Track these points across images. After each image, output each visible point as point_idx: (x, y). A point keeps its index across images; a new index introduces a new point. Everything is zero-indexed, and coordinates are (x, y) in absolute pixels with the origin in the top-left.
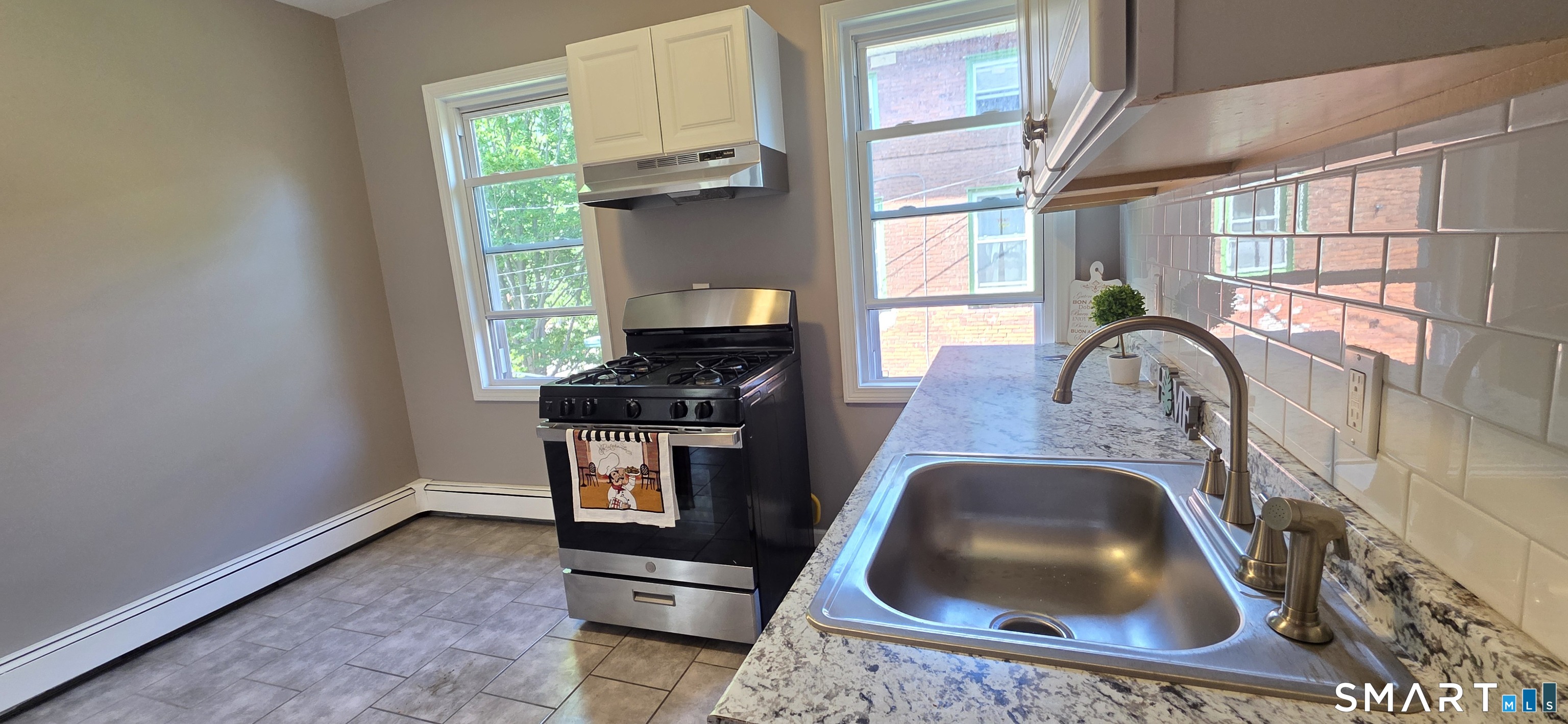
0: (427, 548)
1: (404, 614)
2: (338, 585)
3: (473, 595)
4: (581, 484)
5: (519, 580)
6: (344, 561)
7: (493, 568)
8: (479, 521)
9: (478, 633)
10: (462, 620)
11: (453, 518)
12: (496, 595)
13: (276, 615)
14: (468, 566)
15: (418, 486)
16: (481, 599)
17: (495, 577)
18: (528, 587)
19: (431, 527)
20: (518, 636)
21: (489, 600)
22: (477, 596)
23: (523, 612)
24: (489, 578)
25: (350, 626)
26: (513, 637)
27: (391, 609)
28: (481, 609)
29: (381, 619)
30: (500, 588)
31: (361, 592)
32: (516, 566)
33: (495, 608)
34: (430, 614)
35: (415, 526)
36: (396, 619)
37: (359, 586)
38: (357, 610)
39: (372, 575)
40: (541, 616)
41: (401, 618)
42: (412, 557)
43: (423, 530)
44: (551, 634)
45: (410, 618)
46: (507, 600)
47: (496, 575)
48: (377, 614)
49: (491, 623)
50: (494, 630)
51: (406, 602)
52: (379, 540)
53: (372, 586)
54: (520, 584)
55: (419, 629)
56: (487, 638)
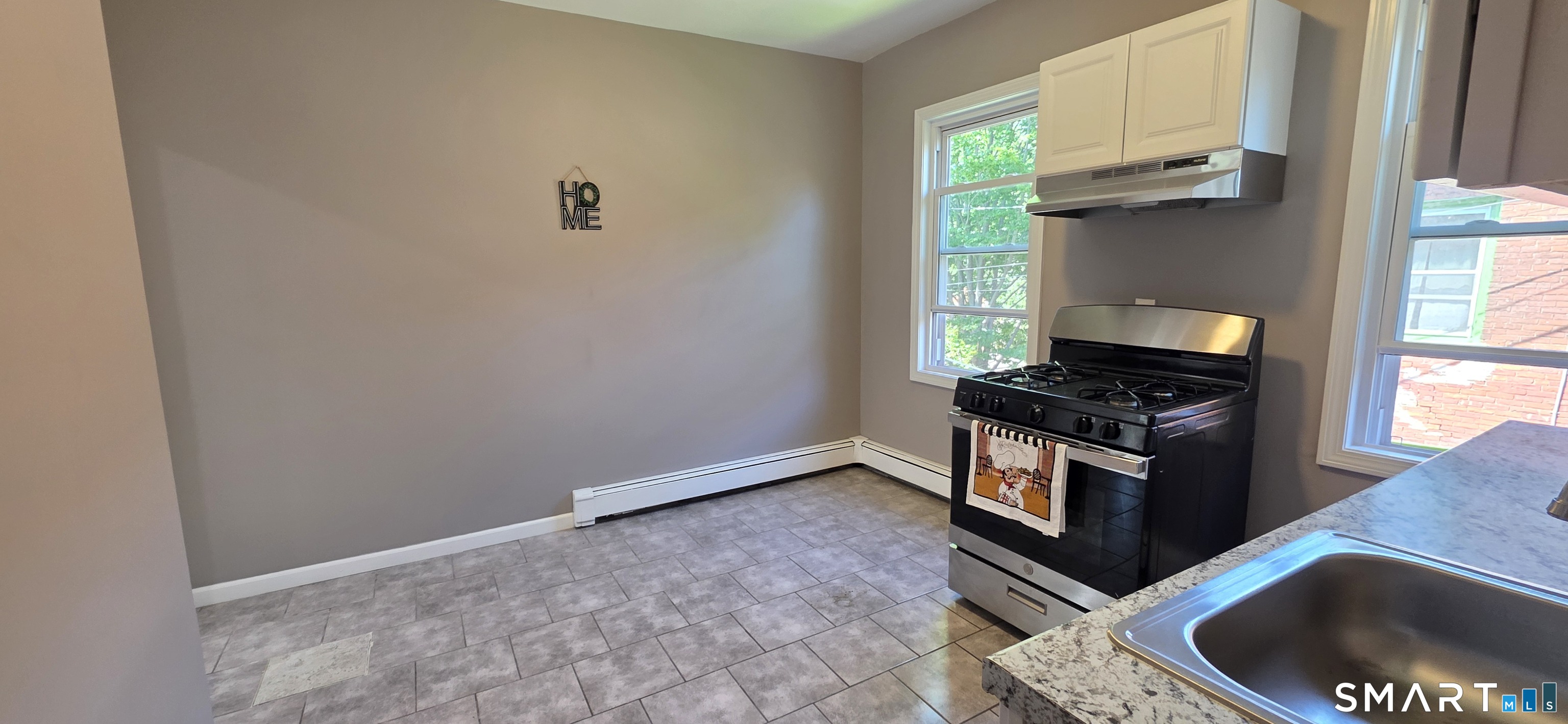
0: (855, 492)
1: (829, 536)
2: (793, 499)
3: (879, 540)
4: (978, 472)
5: (916, 541)
6: (799, 483)
7: (898, 524)
8: (895, 483)
9: (876, 571)
10: (867, 557)
11: (878, 474)
12: (896, 547)
13: (755, 506)
14: (881, 516)
15: (858, 441)
16: (885, 546)
17: (899, 532)
18: (922, 550)
19: (861, 476)
20: (905, 586)
21: (890, 549)
22: (882, 542)
23: (912, 568)
24: (894, 532)
25: (794, 531)
26: (900, 585)
27: (821, 529)
28: (882, 554)
29: (814, 534)
30: (900, 542)
31: (806, 509)
32: (917, 529)
33: (893, 557)
34: (846, 543)
35: (850, 472)
36: (824, 538)
37: (805, 504)
38: (801, 521)
39: (815, 500)
40: (926, 577)
41: (826, 538)
42: (843, 495)
43: (855, 477)
44: (930, 595)
45: (832, 541)
46: (903, 554)
47: (899, 531)
48: (812, 529)
49: (887, 567)
50: (888, 573)
51: (832, 528)
52: (824, 475)
53: (813, 507)
54: (917, 545)
55: (837, 551)
56: (882, 577)
